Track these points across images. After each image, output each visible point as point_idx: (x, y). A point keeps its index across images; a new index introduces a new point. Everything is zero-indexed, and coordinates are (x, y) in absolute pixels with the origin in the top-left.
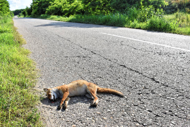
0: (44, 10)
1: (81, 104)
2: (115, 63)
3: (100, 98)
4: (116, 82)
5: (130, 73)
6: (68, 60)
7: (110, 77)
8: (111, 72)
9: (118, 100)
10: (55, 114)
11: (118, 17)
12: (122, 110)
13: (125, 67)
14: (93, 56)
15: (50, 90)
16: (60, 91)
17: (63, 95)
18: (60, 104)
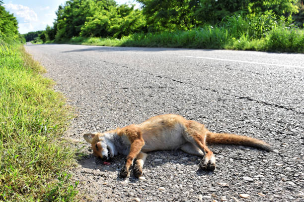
0: (77, 30)
1: (175, 165)
2: (227, 94)
3: (216, 154)
4: (243, 124)
5: (267, 109)
6: (129, 92)
7: (226, 117)
8: (223, 108)
9: (260, 157)
10: (114, 188)
11: (211, 33)
12: (279, 178)
13: (250, 100)
14: (177, 85)
15: (99, 137)
16: (122, 138)
17: (130, 145)
18: (125, 164)
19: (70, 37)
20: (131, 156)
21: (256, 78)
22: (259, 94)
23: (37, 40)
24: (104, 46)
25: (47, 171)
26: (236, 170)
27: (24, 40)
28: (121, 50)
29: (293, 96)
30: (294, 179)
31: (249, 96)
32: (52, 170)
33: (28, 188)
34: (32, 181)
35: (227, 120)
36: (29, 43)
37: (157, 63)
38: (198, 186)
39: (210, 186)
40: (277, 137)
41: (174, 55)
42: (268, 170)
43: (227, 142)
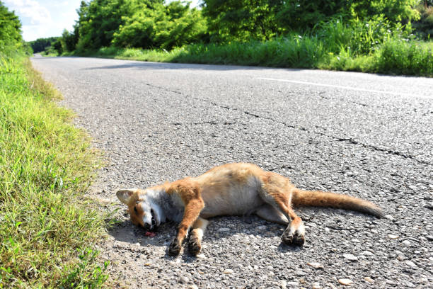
0: (107, 37)
1: (247, 237)
2: (322, 134)
3: (306, 220)
4: (343, 178)
5: (376, 157)
6: (183, 130)
7: (320, 167)
8: (316, 155)
9: (368, 225)
10: (160, 271)
11: (299, 45)
12: (394, 255)
13: (354, 143)
14: (251, 121)
15: (139, 195)
16: (173, 198)
17: (183, 208)
18: (177, 236)
19: (98, 47)
20: (184, 223)
21: (362, 112)
22: (366, 135)
23: (50, 50)
24: (146, 61)
25: (64, 246)
26: (334, 245)
27: (31, 50)
28: (172, 68)
29: (414, 138)
30: (415, 257)
31: (353, 137)
32: (71, 244)
33: (36, 270)
34: (41, 261)
35: (322, 172)
36: (38, 55)
37: (223, 88)
38: (280, 267)
39: (297, 268)
40: (391, 196)
41: (246, 76)
42: (378, 244)
43: (321, 204)
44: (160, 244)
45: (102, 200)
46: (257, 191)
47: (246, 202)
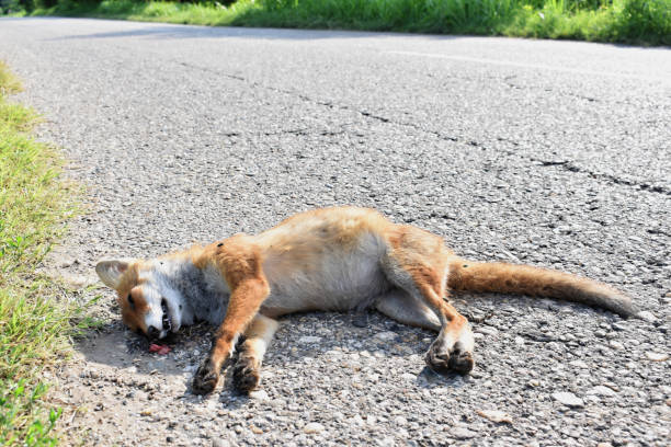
1: (355, 356)
2: (509, 154)
3: (477, 321)
4: (551, 237)
5: (617, 196)
6: (242, 146)
7: (505, 216)
8: (498, 191)
9: (603, 333)
12: (660, 396)
13: (572, 169)
14: (373, 128)
15: (139, 270)
16: (206, 276)
17: (228, 295)
18: (211, 352)
20: (227, 327)
21: (588, 112)
22: (596, 154)
23: (12, 6)
24: (185, 23)
26: (533, 372)
28: (230, 35)
31: (570, 159)
35: (510, 225)
37: (322, 70)
38: (421, 420)
39: (456, 420)
40: (648, 274)
41: (368, 49)
42: (626, 372)
43: (507, 289)
44: (178, 369)
45: (71, 278)
46: (379, 264)
47: (355, 284)
